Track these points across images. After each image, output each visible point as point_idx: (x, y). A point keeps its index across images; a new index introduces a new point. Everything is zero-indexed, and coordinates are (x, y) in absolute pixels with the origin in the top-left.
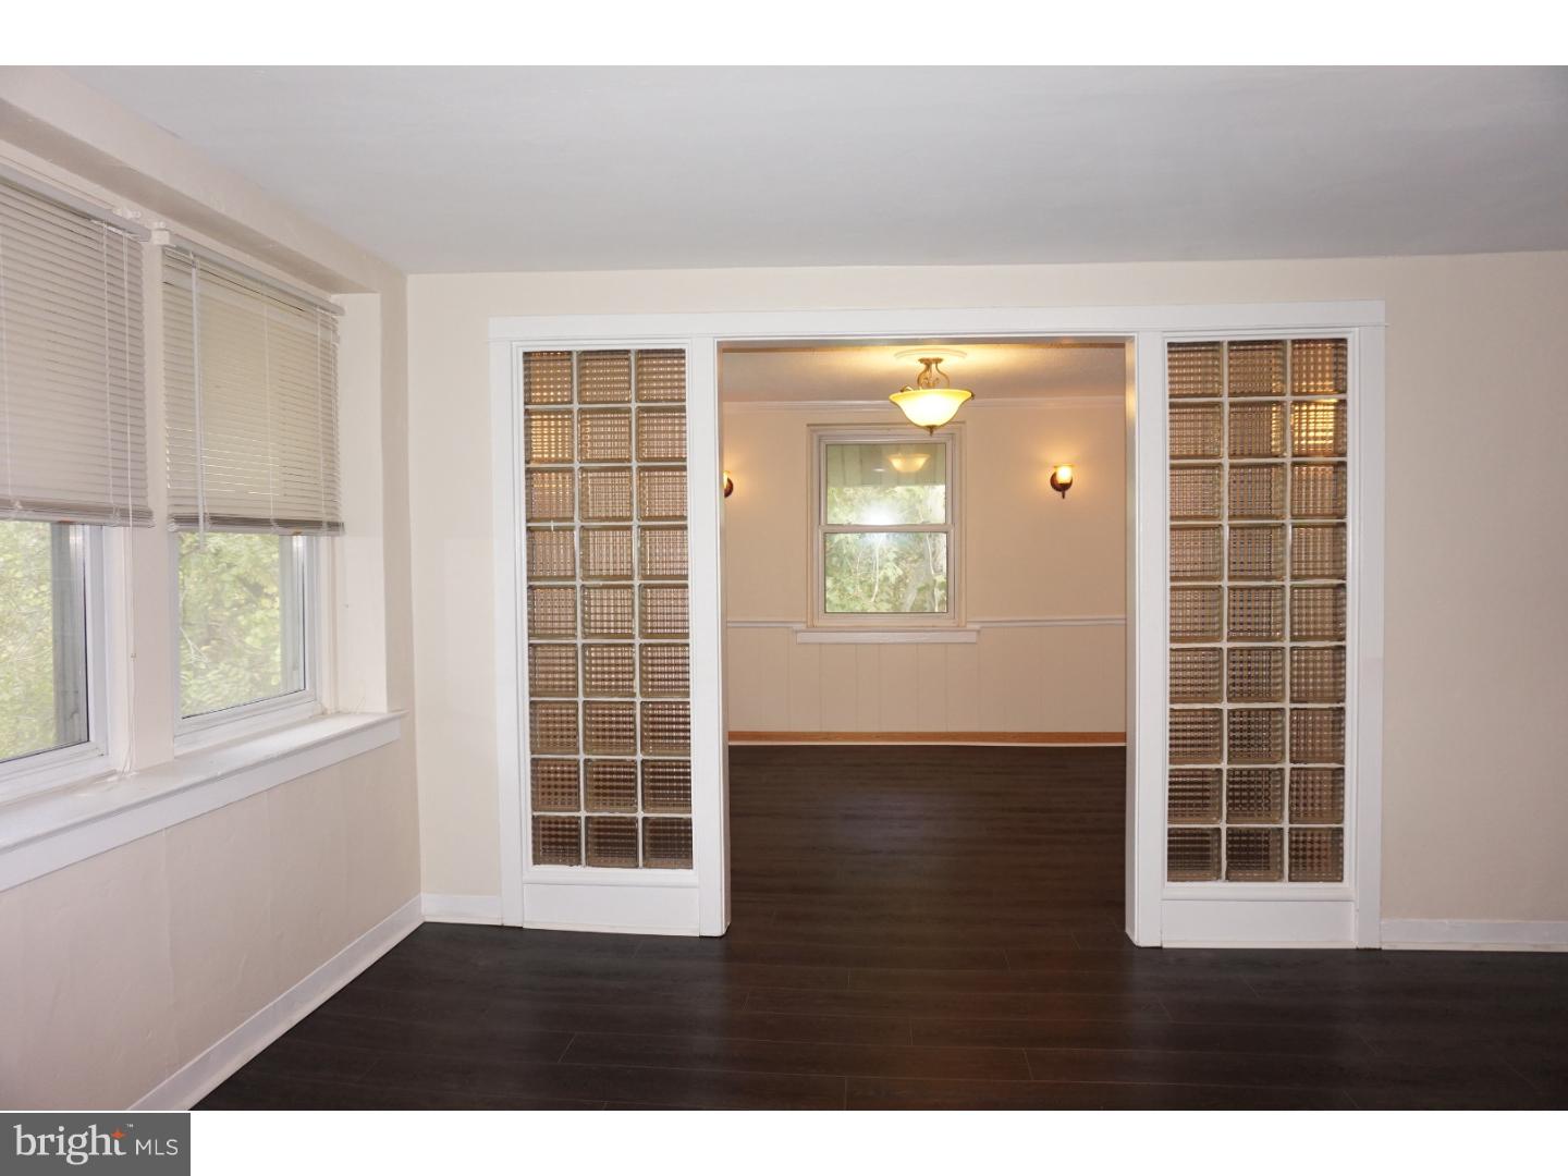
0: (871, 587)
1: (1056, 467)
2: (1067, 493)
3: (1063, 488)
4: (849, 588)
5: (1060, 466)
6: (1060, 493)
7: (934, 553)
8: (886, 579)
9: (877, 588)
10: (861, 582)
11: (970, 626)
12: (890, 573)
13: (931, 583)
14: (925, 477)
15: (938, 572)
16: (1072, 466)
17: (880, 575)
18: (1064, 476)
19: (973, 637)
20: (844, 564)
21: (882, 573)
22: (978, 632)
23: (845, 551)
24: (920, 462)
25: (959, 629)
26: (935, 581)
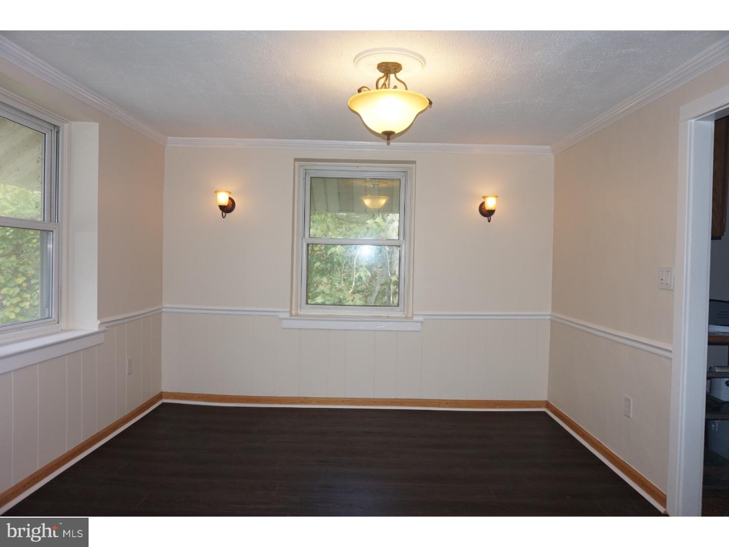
0: (351, 283)
1: (484, 197)
2: (492, 217)
3: (487, 214)
4: (336, 284)
5: (488, 197)
6: (486, 219)
7: (390, 263)
8: (360, 278)
9: (354, 284)
10: (344, 280)
11: (415, 318)
12: (362, 275)
13: (389, 281)
14: (388, 209)
15: (393, 274)
16: (497, 197)
17: (356, 276)
18: (490, 204)
19: (417, 327)
20: (335, 268)
21: (358, 274)
22: (422, 322)
23: (335, 260)
24: (383, 202)
25: (407, 318)
26: (391, 280)
